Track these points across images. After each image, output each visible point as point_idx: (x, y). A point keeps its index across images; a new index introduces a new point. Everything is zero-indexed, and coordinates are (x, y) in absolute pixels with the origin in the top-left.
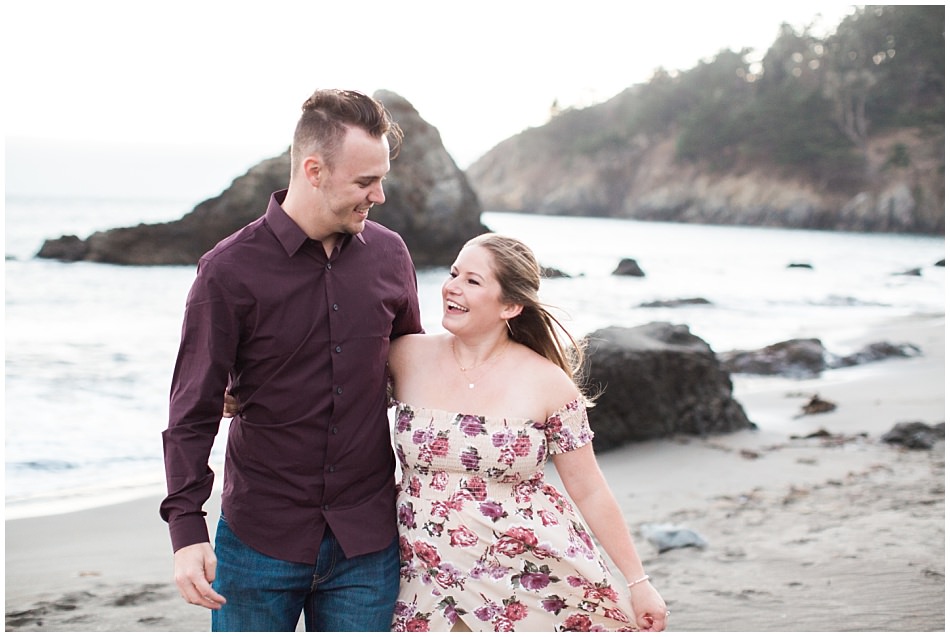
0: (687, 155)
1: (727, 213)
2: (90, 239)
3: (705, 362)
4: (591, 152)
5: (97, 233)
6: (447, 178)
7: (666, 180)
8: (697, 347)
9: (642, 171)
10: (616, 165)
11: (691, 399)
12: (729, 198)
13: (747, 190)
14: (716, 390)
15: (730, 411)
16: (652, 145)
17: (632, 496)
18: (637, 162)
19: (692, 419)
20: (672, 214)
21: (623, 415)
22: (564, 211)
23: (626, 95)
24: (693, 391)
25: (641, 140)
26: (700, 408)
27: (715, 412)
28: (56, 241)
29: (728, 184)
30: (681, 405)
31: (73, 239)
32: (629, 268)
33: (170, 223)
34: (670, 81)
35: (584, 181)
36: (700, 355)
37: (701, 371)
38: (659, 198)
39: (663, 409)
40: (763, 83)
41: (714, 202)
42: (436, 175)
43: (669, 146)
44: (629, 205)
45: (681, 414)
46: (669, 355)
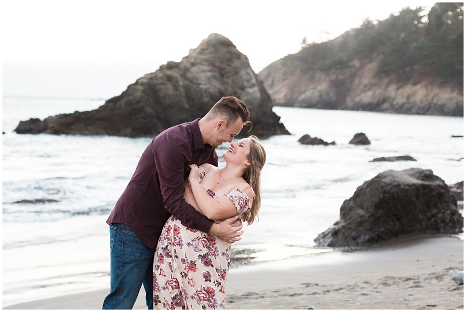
0: (383, 72)
1: (406, 106)
2: (46, 120)
3: (442, 191)
4: (326, 70)
5: (50, 117)
6: (253, 86)
7: (371, 86)
8: (437, 183)
9: (357, 81)
10: (341, 77)
11: (435, 211)
12: (408, 98)
13: (419, 93)
14: (448, 206)
15: (456, 217)
16: (362, 66)
17: (418, 261)
18: (353, 76)
19: (436, 221)
20: (374, 107)
21: (399, 219)
22: (310, 105)
23: (346, 36)
24: (436, 207)
25: (356, 63)
26: (440, 216)
27: (448, 218)
28: (26, 122)
29: (408, 89)
30: (429, 214)
31: (37, 120)
32: (361, 140)
33: (92, 111)
34: (373, 26)
35: (322, 87)
36: (439, 186)
37: (440, 196)
38: (367, 97)
39: (421, 216)
40: (429, 28)
41: (400, 100)
42: (246, 84)
43: (372, 66)
44: (349, 102)
45: (429, 219)
46: (423, 186)
